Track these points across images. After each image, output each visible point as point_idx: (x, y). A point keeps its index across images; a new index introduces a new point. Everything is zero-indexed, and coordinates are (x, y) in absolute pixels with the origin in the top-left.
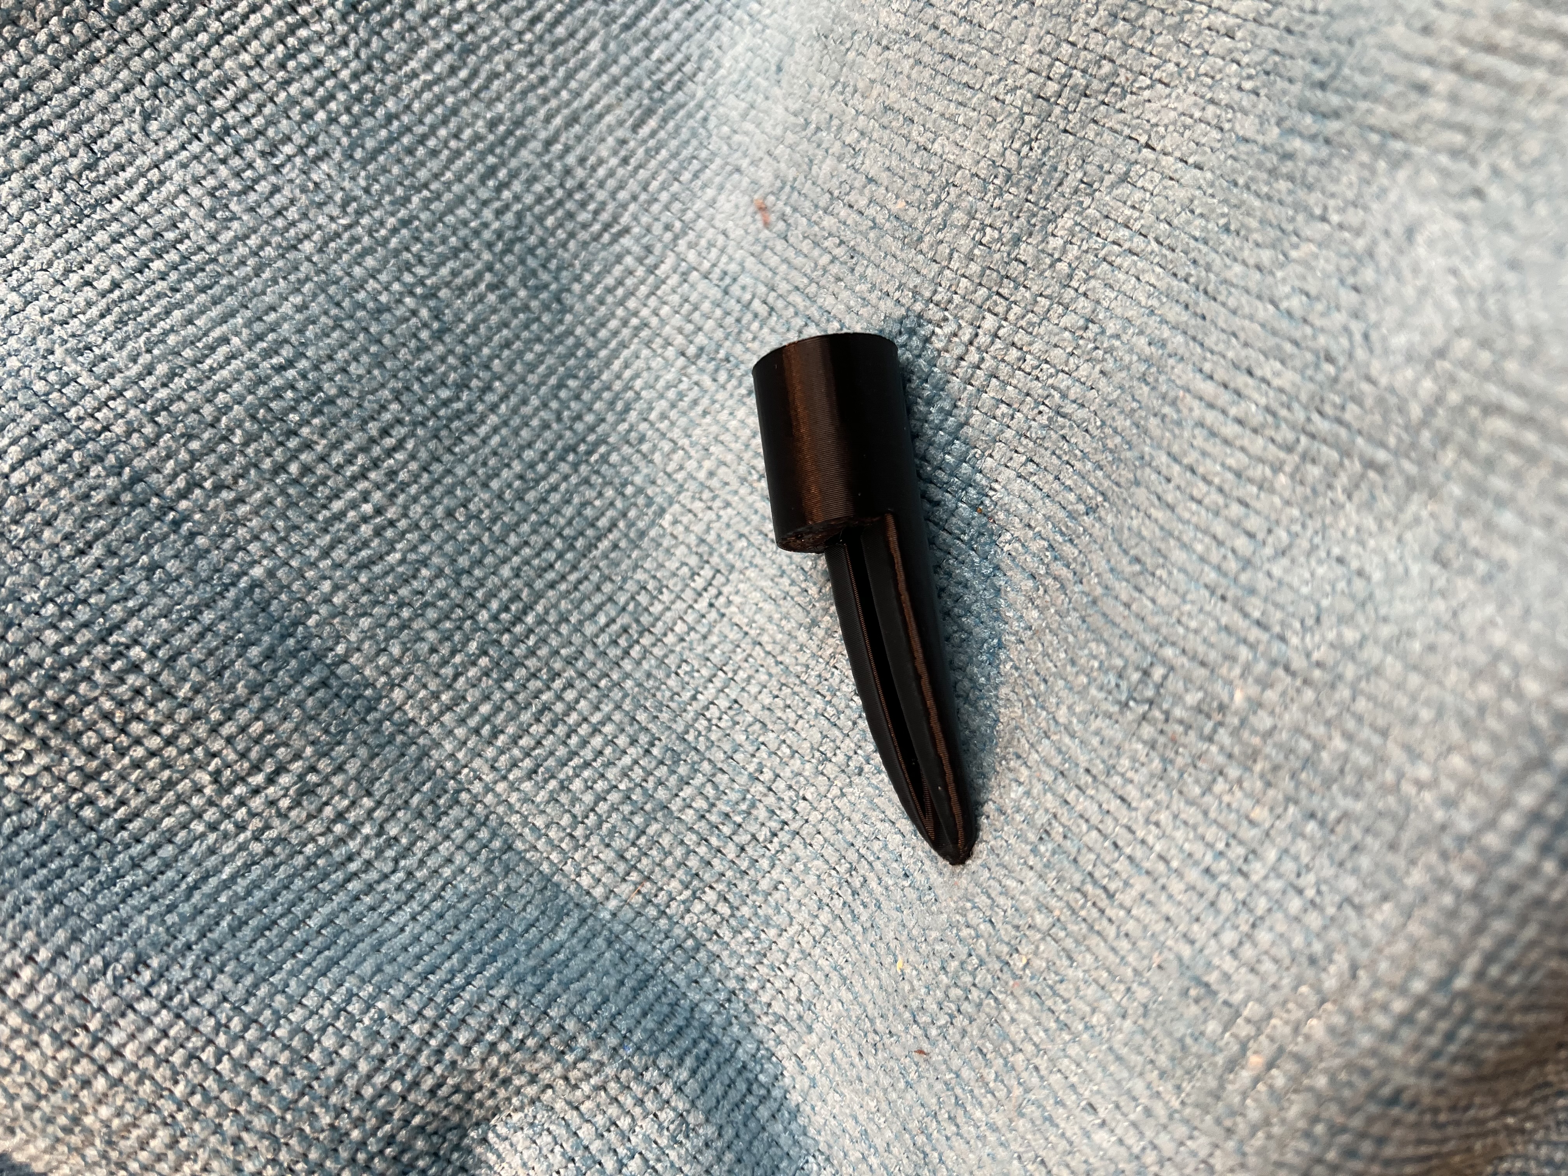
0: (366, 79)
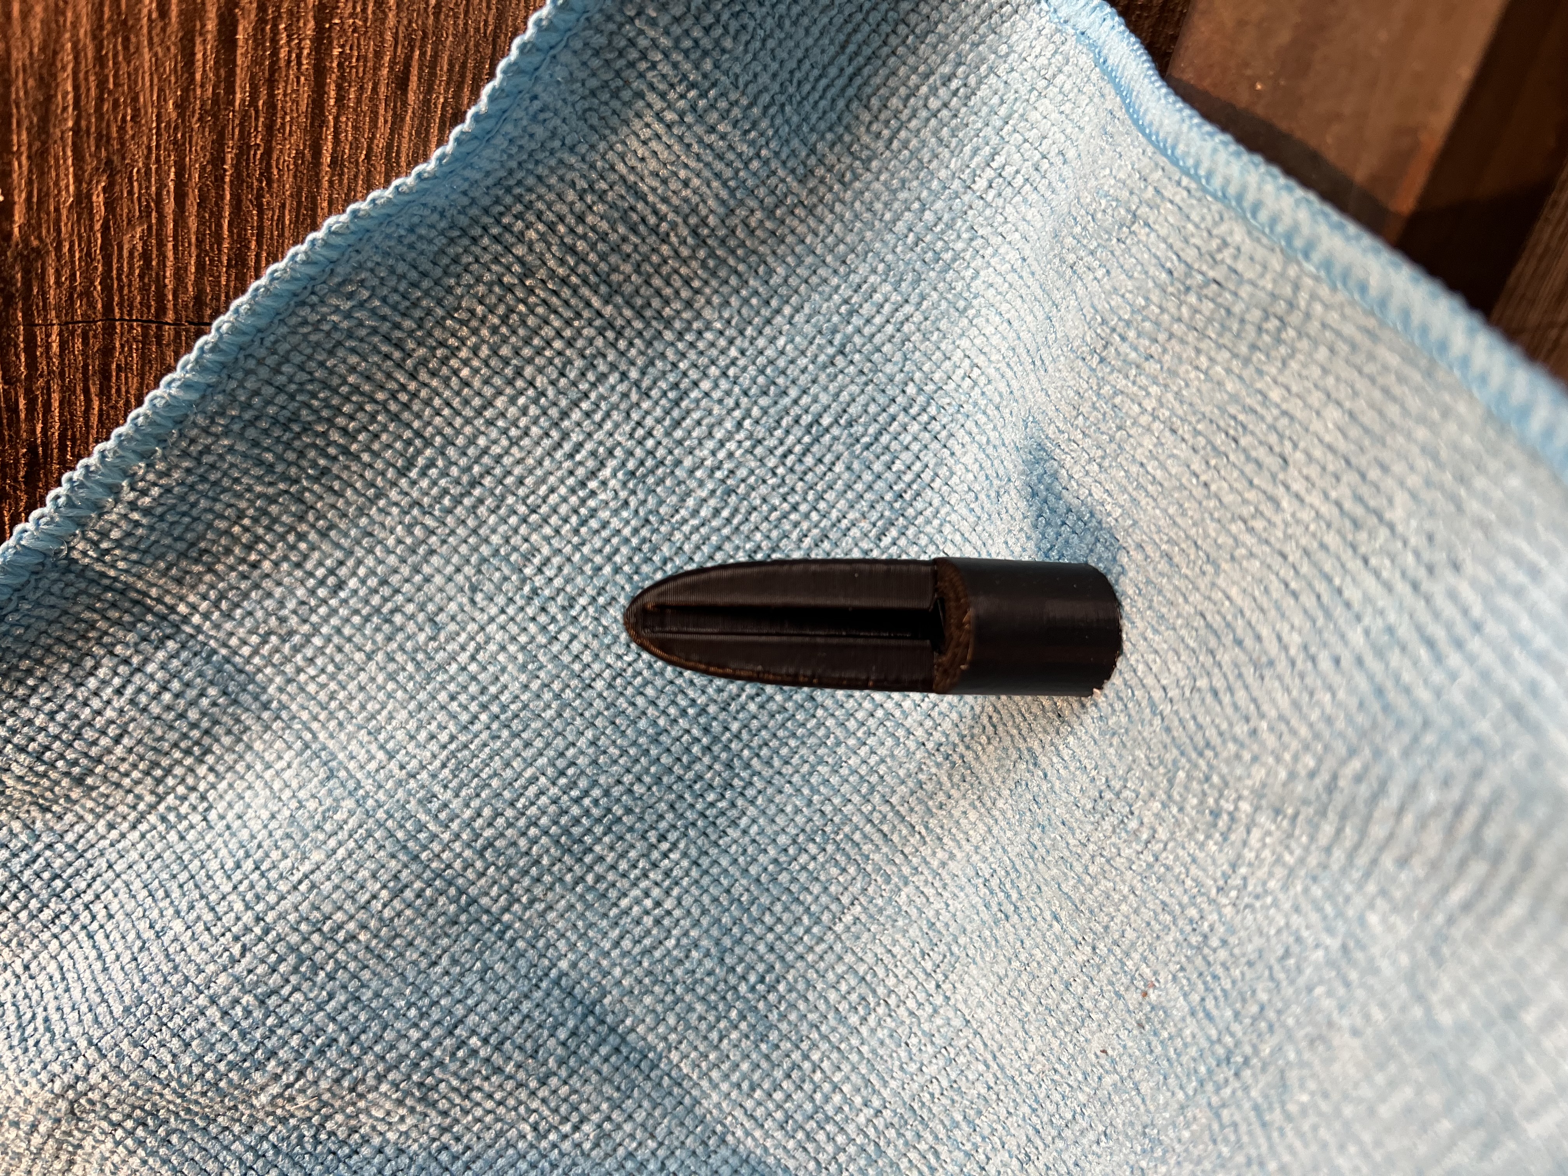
0: (645, 532)
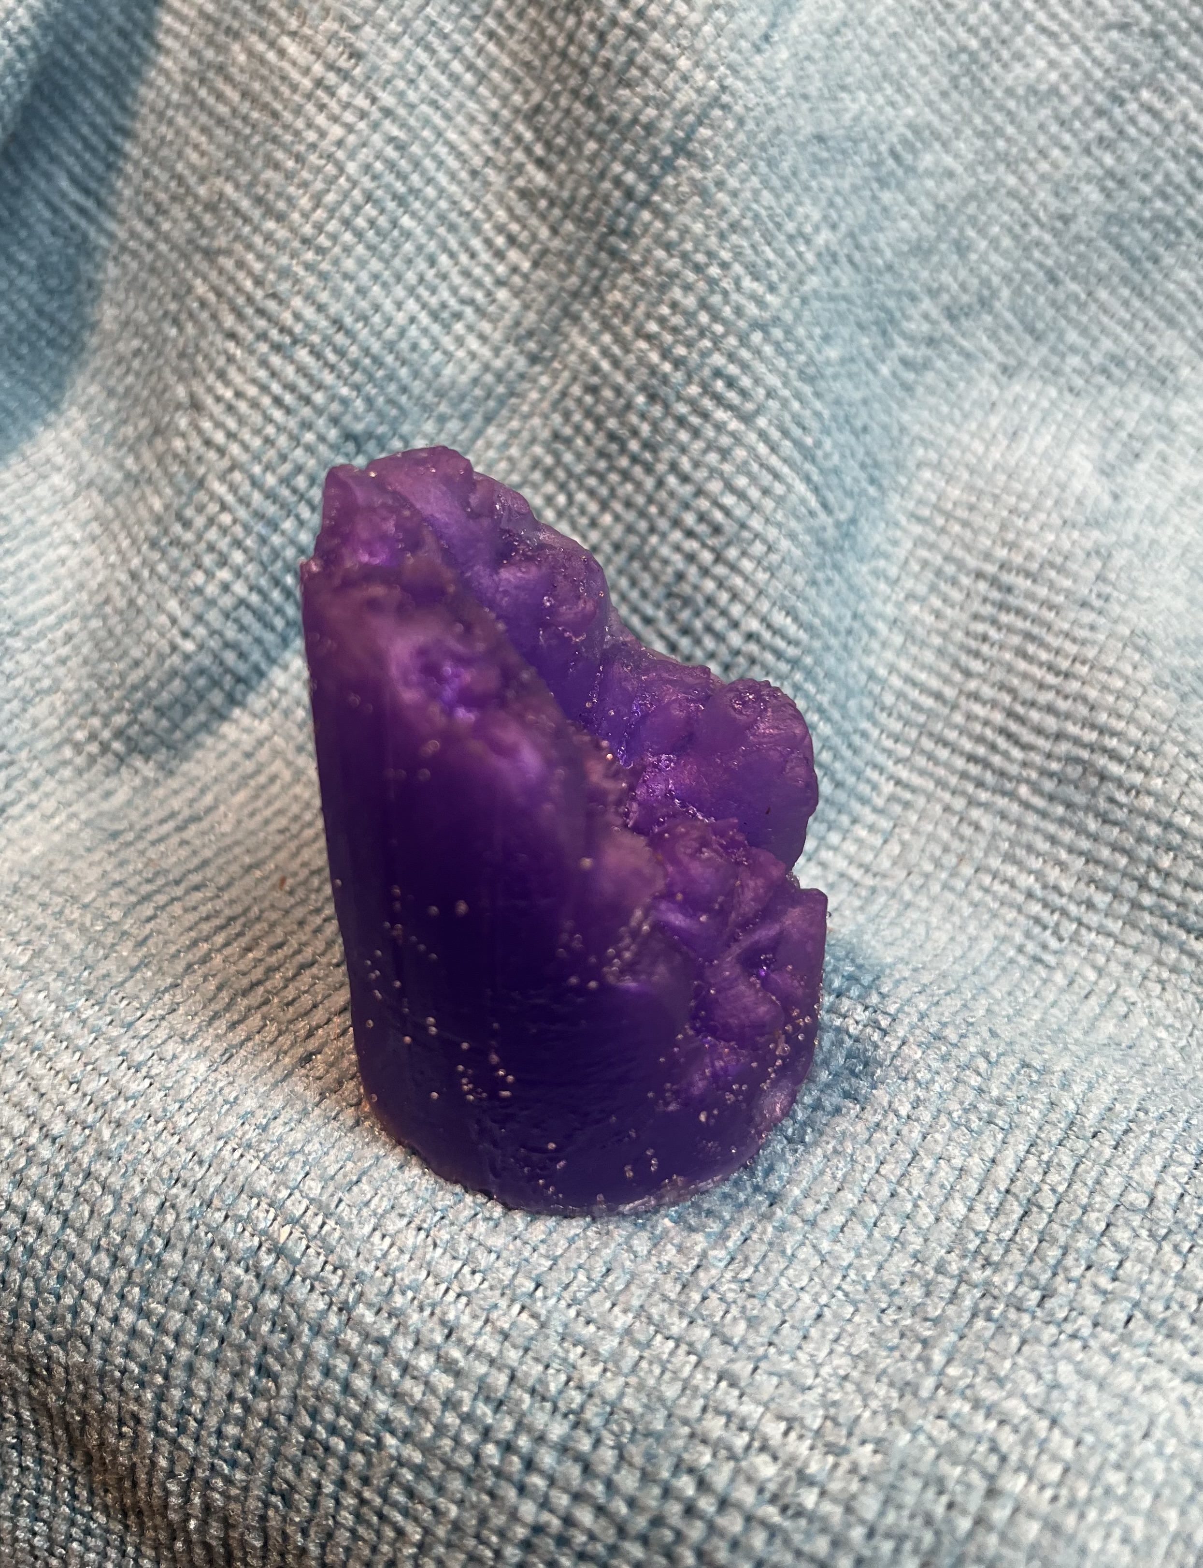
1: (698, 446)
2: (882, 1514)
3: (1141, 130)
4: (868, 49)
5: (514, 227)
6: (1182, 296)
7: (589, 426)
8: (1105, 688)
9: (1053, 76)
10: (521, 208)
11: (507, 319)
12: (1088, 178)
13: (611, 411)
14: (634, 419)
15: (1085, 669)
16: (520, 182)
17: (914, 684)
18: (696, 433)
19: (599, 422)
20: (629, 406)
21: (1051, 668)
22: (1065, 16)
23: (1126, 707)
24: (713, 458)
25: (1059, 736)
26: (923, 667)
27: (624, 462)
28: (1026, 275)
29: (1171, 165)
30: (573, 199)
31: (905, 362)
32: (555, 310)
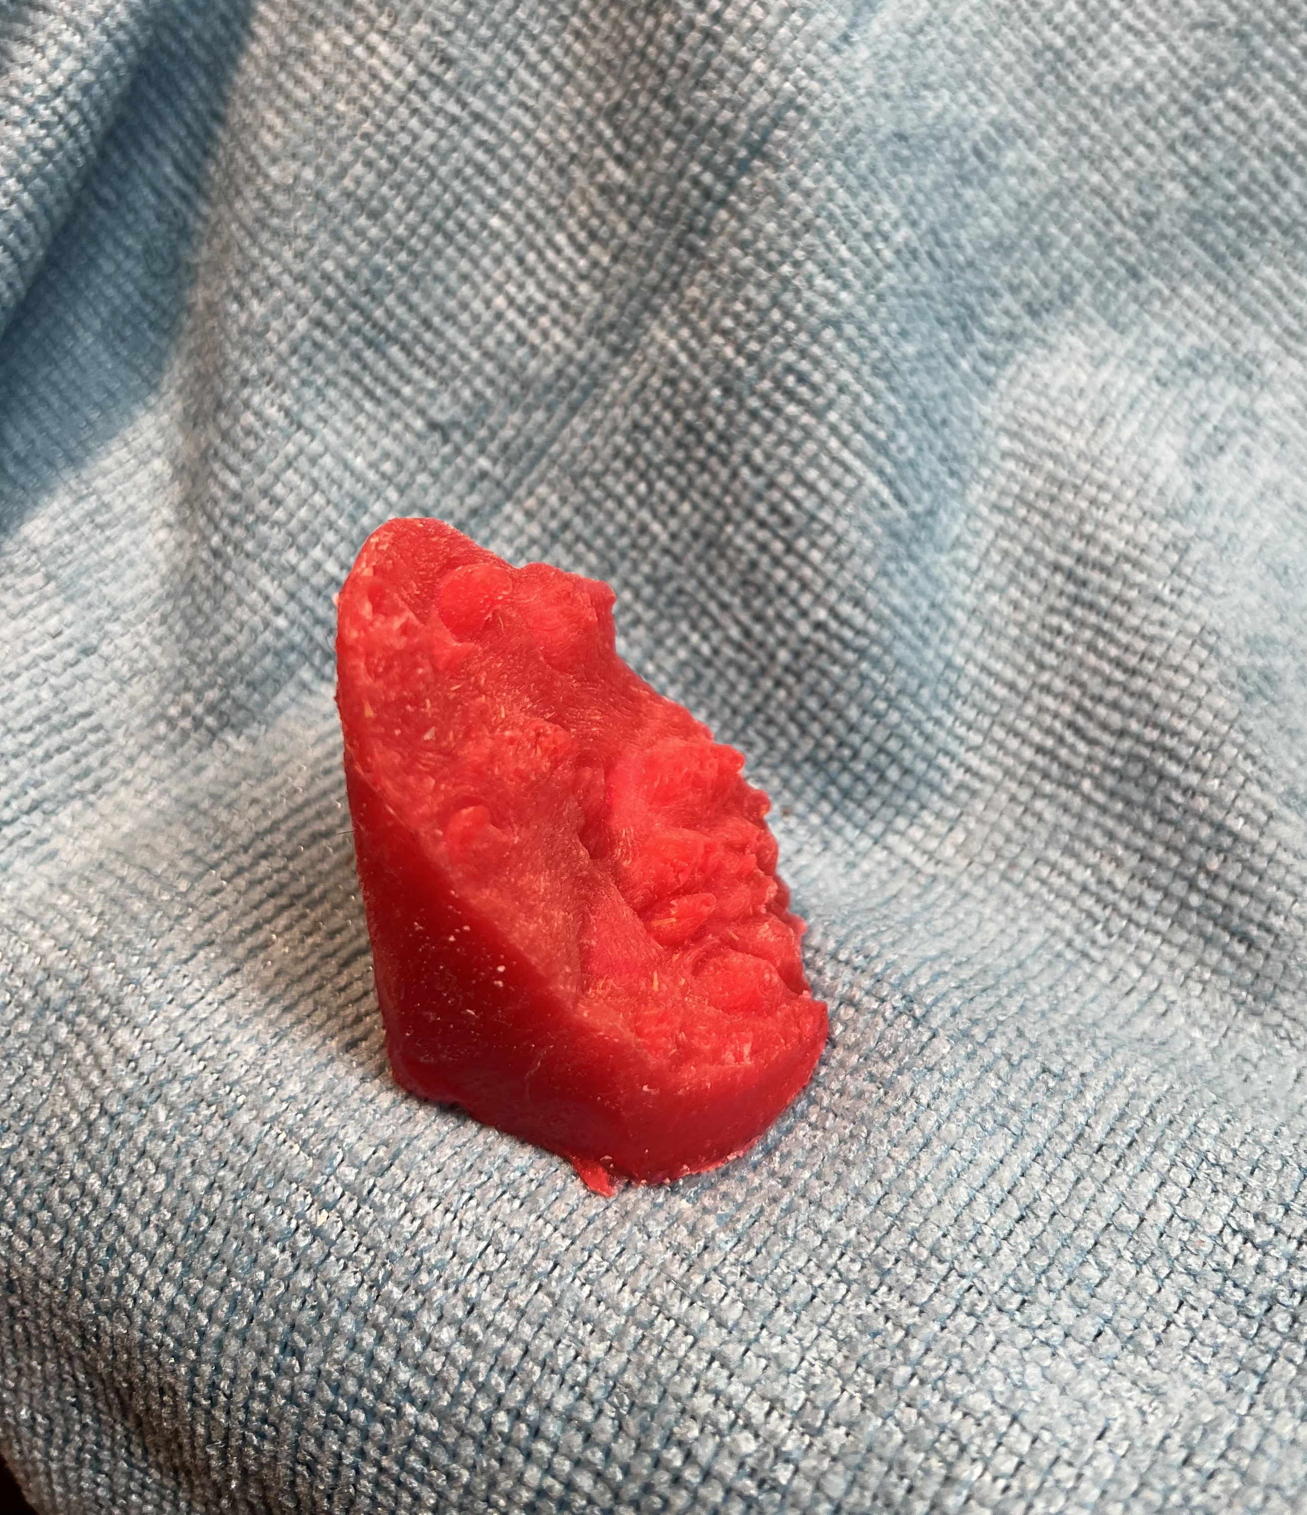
1: (771, 438)
2: (848, 1492)
3: (1226, 129)
4: (952, 47)
5: (594, 222)
6: (1267, 292)
7: (667, 417)
8: (1169, 686)
9: (1139, 75)
10: (600, 204)
11: (589, 311)
12: (1173, 176)
13: (688, 403)
14: (710, 411)
15: (1150, 667)
16: (601, 178)
17: (990, 673)
18: (768, 427)
19: (677, 414)
20: (705, 399)
21: (1118, 663)
22: (1151, 14)
23: (1188, 707)
24: (784, 451)
25: (1122, 733)
26: (999, 657)
27: (701, 453)
28: (1109, 272)
29: (1256, 163)
30: (651, 196)
31: (987, 357)
32: (635, 304)
